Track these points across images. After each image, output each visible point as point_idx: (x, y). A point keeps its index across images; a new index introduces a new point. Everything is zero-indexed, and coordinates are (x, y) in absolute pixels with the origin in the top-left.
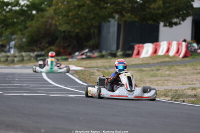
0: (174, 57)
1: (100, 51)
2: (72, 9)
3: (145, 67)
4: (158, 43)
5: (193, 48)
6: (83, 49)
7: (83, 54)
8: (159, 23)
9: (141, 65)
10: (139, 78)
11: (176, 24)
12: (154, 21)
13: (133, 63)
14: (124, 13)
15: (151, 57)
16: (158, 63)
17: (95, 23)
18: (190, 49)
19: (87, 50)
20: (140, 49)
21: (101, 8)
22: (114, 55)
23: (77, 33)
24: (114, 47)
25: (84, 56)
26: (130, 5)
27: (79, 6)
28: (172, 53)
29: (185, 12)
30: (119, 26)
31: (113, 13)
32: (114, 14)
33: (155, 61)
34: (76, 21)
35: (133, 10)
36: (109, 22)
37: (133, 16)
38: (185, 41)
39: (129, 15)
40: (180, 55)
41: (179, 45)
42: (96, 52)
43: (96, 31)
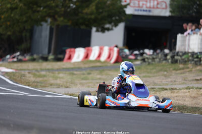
0: (105, 62)
1: (32, 55)
2: (4, 12)
3: (76, 71)
4: (90, 48)
5: (125, 54)
6: (14, 52)
7: (14, 57)
8: (91, 28)
9: (72, 69)
10: (70, 80)
11: (108, 29)
12: (87, 26)
13: (65, 67)
14: (56, 16)
15: (82, 62)
16: (89, 68)
17: (28, 27)
18: (121, 54)
19: (18, 53)
20: (71, 53)
21: (34, 12)
22: (45, 59)
23: (9, 36)
24: (46, 51)
25: (15, 60)
26: (63, 9)
27: (12, 9)
28: (103, 58)
29: (117, 18)
30: (51, 30)
31: (45, 17)
32: (47, 18)
33: (87, 66)
34: (8, 23)
35: (66, 15)
36: (42, 25)
37: (66, 21)
38: (117, 46)
39: (62, 19)
40: (111, 60)
41: (111, 50)
42: (27, 55)
43: (28, 34)
